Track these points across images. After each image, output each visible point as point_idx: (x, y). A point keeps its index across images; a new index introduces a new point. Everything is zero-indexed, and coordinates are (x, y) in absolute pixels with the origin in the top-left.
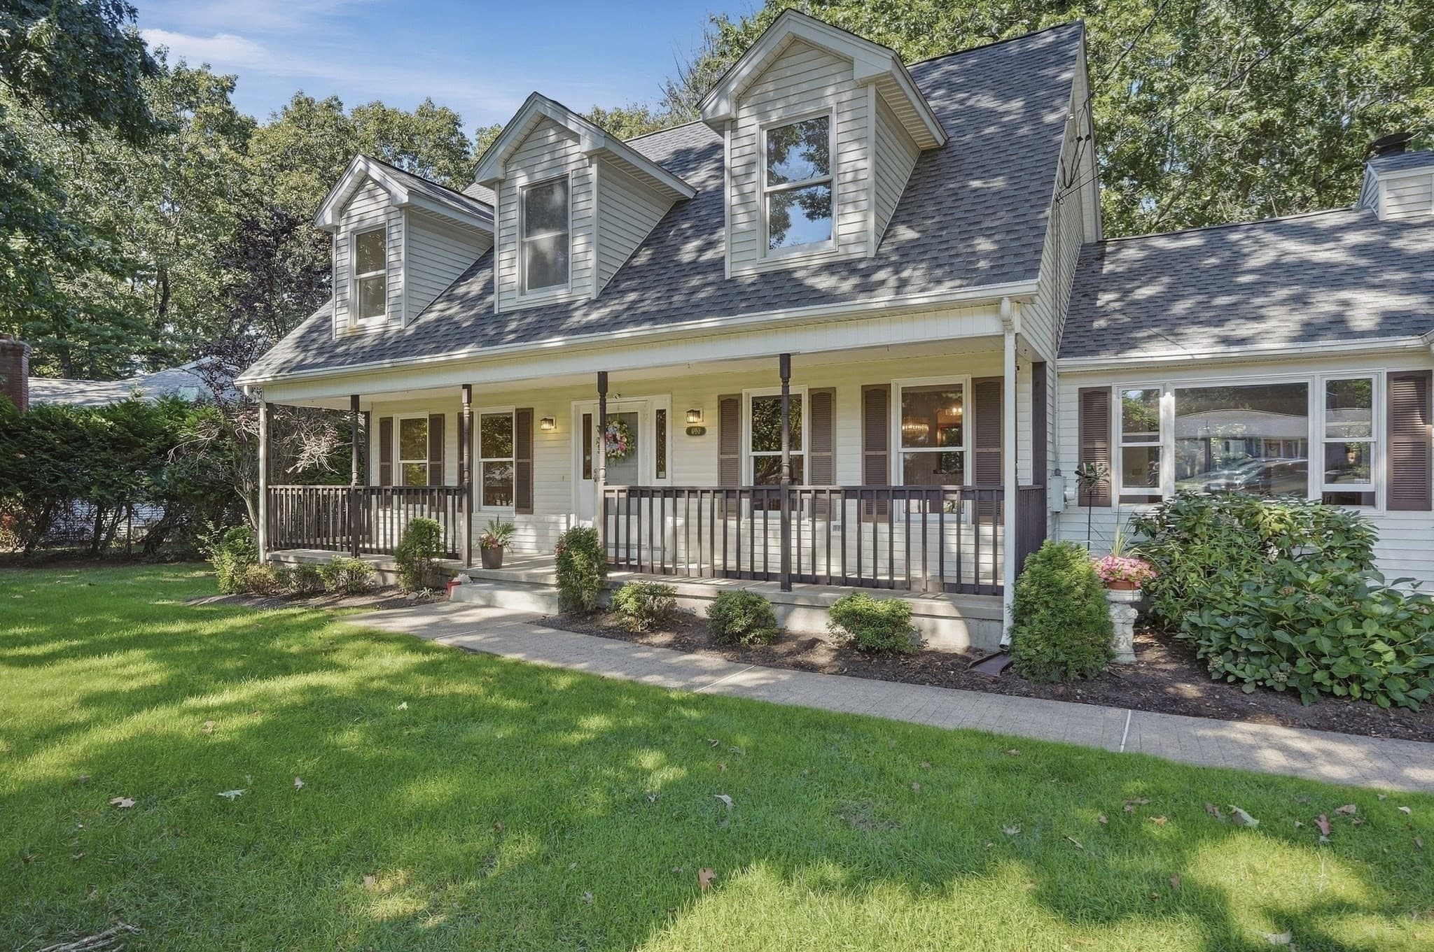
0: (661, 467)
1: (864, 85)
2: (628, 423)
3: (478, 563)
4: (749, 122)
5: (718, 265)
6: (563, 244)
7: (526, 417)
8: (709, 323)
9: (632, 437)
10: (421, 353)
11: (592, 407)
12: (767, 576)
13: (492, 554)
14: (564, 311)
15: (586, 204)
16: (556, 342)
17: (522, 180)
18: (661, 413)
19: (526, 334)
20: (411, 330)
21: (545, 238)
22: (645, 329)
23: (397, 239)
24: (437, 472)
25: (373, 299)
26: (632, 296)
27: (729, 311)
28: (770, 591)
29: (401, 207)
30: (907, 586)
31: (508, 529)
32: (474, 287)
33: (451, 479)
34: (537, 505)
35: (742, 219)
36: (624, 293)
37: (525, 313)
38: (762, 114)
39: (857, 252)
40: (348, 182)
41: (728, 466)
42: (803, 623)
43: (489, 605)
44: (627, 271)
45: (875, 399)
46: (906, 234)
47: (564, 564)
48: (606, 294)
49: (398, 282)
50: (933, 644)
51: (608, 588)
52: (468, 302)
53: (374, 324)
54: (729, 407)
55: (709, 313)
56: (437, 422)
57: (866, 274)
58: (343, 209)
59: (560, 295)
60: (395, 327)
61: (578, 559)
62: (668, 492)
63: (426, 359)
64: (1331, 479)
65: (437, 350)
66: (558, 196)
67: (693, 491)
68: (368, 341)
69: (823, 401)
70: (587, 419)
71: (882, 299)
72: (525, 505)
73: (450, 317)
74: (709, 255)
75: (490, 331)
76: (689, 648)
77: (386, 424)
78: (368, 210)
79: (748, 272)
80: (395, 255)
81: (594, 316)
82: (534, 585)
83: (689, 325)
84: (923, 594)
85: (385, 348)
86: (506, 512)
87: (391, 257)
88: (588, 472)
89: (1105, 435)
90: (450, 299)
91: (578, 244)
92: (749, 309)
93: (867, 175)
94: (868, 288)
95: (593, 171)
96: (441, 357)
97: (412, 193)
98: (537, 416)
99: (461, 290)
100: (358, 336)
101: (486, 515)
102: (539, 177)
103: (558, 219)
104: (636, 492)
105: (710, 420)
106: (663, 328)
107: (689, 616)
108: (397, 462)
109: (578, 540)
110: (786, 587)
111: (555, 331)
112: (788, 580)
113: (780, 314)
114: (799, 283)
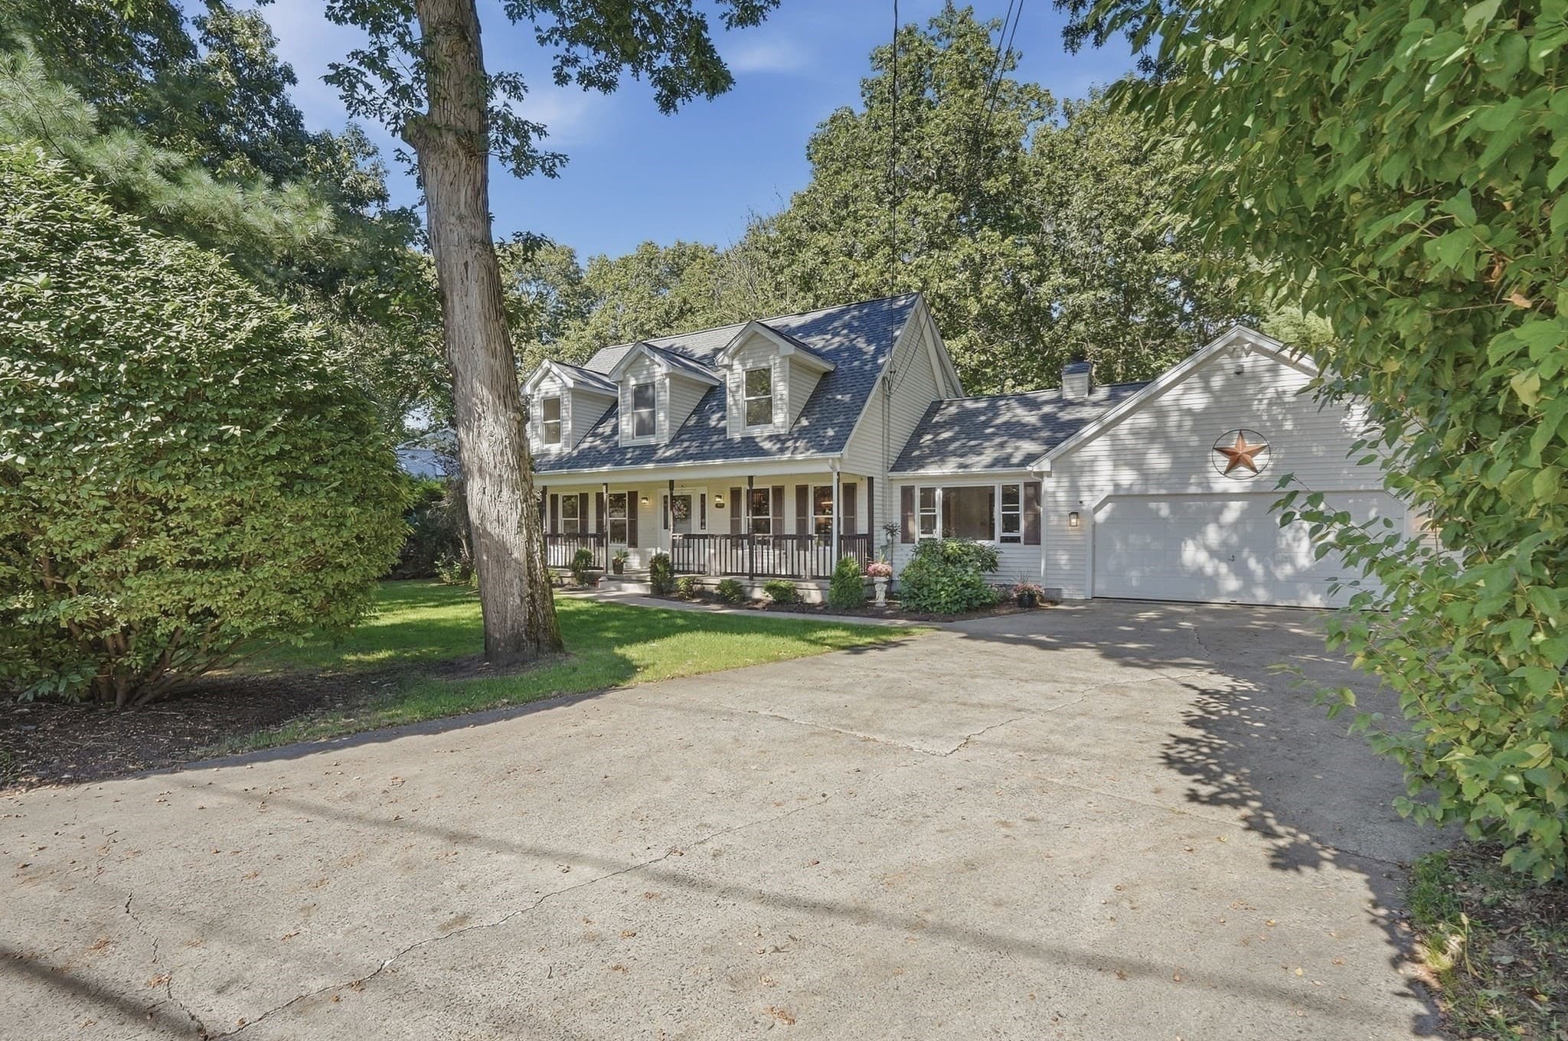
0: (703, 524)
1: (784, 357)
2: (686, 500)
3: (611, 573)
4: (737, 366)
5: (724, 430)
6: (653, 415)
7: (633, 496)
8: (719, 462)
9: (688, 506)
10: (583, 467)
11: (668, 493)
12: (743, 574)
13: (618, 567)
14: (653, 449)
15: (664, 397)
16: (650, 466)
17: (633, 382)
18: (703, 496)
19: (636, 461)
20: (575, 453)
21: (644, 411)
22: (689, 463)
23: (567, 404)
24: (584, 525)
25: (554, 434)
26: (686, 444)
27: (726, 457)
28: (744, 581)
29: (569, 389)
30: (799, 576)
31: (626, 555)
32: (606, 429)
33: (592, 528)
34: (640, 543)
35: (735, 411)
36: (683, 441)
37: (635, 448)
38: (743, 364)
39: (782, 431)
40: (540, 373)
41: (735, 524)
42: (758, 594)
43: (620, 590)
44: (684, 429)
45: (802, 491)
46: (805, 422)
47: (654, 571)
48: (673, 442)
49: (568, 427)
50: (809, 601)
51: (672, 581)
52: (606, 439)
53: (555, 448)
54: (735, 494)
55: (717, 457)
56: (584, 498)
57: (784, 442)
58: (536, 386)
59: (652, 441)
60: (567, 450)
61: (660, 568)
62: (705, 537)
63: (586, 470)
64: (1004, 531)
65: (591, 466)
66: (650, 391)
67: (712, 536)
68: (552, 458)
69: (779, 492)
70: (666, 497)
71: (787, 455)
72: (633, 544)
73: (595, 447)
74: (722, 424)
75: (617, 457)
76: (707, 603)
77: (554, 498)
78: (549, 388)
79: (737, 437)
80: (566, 412)
81: (668, 454)
82: (640, 581)
83: (710, 462)
84: (805, 581)
85: (561, 463)
86: (624, 546)
87: (563, 413)
88: (666, 527)
89: (912, 510)
90: (594, 435)
91: (661, 416)
92: (734, 457)
93: (786, 397)
94: (782, 450)
95: (667, 381)
96: (595, 470)
97: (576, 382)
98: (640, 496)
99: (600, 430)
100: (544, 454)
101: (615, 547)
102: (641, 382)
103: (650, 403)
104: (688, 537)
105: (726, 500)
106: (699, 463)
107: (711, 593)
108: (561, 519)
109: (660, 559)
110: (751, 579)
111: (649, 461)
112: (752, 575)
113: (746, 460)
114: (756, 444)
